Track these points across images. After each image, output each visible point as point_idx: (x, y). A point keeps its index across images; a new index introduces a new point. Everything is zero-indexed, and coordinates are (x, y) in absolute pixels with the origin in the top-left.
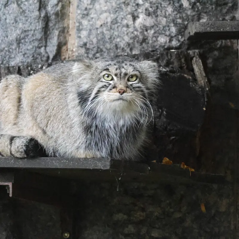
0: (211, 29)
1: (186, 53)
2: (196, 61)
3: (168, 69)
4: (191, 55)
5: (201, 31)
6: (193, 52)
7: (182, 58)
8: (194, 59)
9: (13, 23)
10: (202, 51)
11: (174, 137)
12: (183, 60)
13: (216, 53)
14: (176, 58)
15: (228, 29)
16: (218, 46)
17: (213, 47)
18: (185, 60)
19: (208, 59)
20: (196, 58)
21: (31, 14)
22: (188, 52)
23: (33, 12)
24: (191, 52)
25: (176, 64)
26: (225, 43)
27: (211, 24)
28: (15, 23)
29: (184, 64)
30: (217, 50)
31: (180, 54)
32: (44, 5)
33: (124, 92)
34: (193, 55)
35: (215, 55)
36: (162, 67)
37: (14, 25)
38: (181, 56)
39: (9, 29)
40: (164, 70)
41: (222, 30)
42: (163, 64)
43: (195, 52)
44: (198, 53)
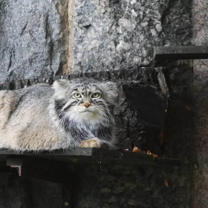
0: (167, 52)
1: (152, 69)
2: (160, 75)
3: (139, 81)
4: (156, 71)
5: (160, 53)
6: (158, 68)
7: (149, 73)
8: (159, 73)
9: (27, 48)
10: (165, 68)
11: (142, 132)
12: (150, 75)
13: (177, 69)
14: (145, 73)
15: (180, 52)
16: (178, 64)
17: (175, 65)
18: (152, 75)
19: (170, 73)
20: (161, 73)
21: (40, 41)
22: (155, 69)
23: (41, 39)
24: (156, 69)
25: (145, 78)
26: (183, 62)
27: (168, 48)
28: (28, 47)
29: (151, 77)
30: (177, 67)
31: (148, 70)
32: (50, 34)
33: (89, 106)
34: (158, 71)
35: (176, 71)
36: (134, 80)
37: (27, 49)
38: (149, 72)
39: (24, 52)
40: (136, 82)
41: (175, 52)
42: (135, 78)
43: (159, 69)
44: (162, 70)
